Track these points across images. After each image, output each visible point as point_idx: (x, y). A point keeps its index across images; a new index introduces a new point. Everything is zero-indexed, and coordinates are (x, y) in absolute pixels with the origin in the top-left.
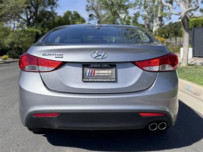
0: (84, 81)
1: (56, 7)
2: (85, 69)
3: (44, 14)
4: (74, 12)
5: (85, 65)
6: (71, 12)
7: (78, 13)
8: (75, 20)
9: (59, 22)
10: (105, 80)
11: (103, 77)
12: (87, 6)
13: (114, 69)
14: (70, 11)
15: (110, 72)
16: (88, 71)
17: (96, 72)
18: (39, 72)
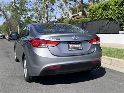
0: (69, 50)
2: (69, 44)
5: (69, 43)
10: (78, 49)
11: (77, 48)
13: (81, 44)
15: (79, 45)
16: (70, 45)
17: (74, 45)
18: (48, 47)
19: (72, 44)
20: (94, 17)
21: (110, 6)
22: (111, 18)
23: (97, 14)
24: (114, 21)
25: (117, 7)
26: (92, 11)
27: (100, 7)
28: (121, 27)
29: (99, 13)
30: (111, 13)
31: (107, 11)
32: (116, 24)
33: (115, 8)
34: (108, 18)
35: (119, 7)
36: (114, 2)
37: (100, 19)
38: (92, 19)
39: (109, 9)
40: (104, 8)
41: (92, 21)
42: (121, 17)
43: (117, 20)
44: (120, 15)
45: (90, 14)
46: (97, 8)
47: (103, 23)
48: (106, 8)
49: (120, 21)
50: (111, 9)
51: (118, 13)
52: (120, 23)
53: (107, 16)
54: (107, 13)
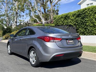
0: (67, 44)
2: (67, 40)
13: (73, 40)
18: (55, 42)
19: (69, 40)
20: (58, 23)
21: (69, 17)
22: (70, 25)
23: (60, 22)
24: (72, 27)
25: (74, 18)
26: (56, 19)
27: (62, 17)
28: (77, 31)
29: (61, 21)
30: (70, 21)
31: (67, 20)
32: (74, 28)
33: (73, 18)
34: (68, 24)
35: (76, 18)
36: (72, 14)
37: (62, 25)
38: (56, 24)
39: (69, 19)
40: (65, 18)
41: (56, 26)
42: (77, 24)
43: (74, 26)
44: (77, 23)
45: (55, 21)
46: (60, 17)
47: (64, 27)
48: (66, 18)
49: (76, 27)
50: (70, 18)
51: (75, 22)
52: (76, 28)
53: (67, 23)
54: (67, 21)
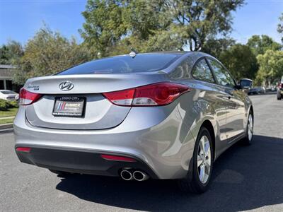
1: (230, 32)
2: (57, 101)
3: (213, 43)
4: (262, 36)
6: (258, 37)
7: (270, 37)
8: (264, 48)
9: (234, 53)
12: (280, 25)
13: (82, 102)
14: (258, 35)
15: (79, 105)
16: (59, 103)
19: (64, 100)
